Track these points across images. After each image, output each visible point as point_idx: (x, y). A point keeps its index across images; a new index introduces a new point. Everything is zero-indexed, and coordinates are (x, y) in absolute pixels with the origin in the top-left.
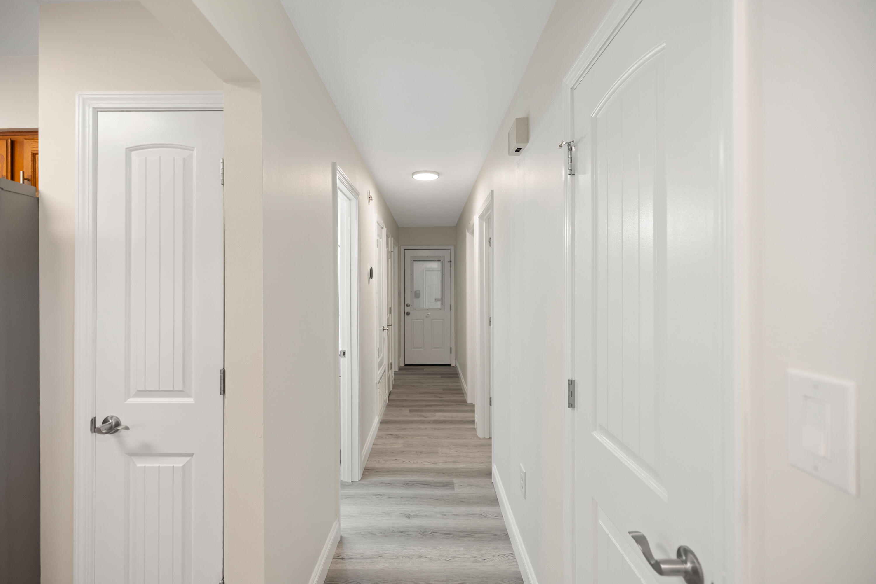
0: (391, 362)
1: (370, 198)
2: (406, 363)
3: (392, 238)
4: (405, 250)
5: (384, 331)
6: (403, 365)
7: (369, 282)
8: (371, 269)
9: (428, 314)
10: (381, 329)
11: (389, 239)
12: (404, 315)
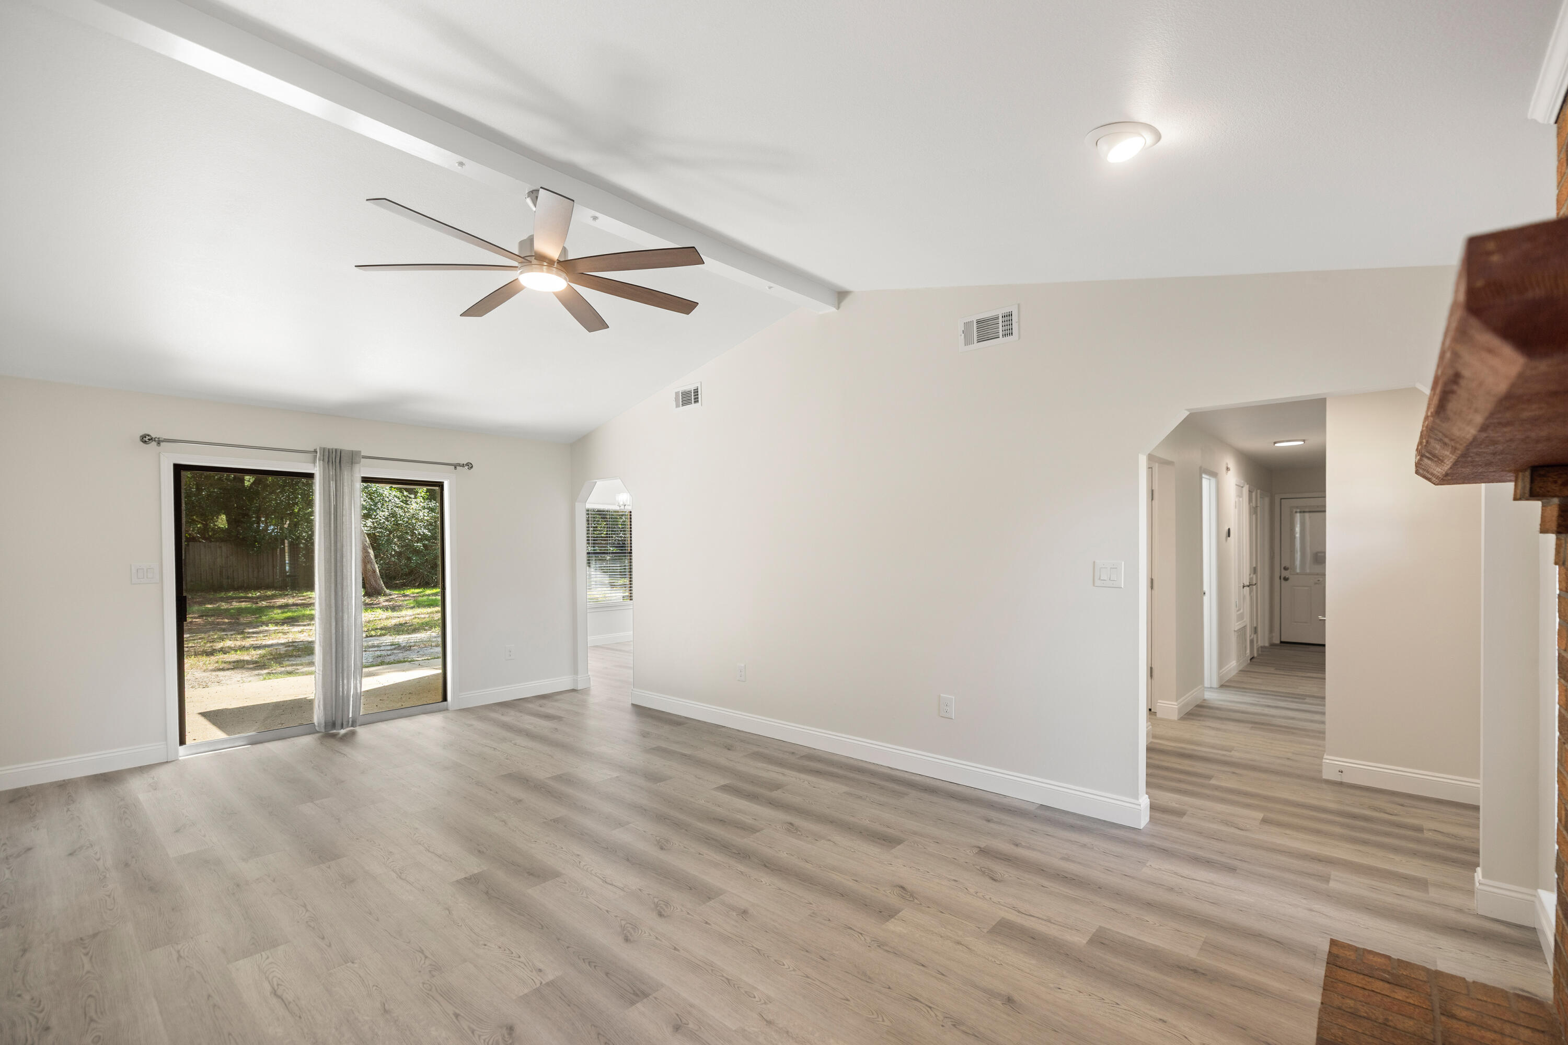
0: (1255, 625)
1: (1228, 469)
2: (1282, 640)
3: (1259, 491)
4: (1282, 500)
5: (1245, 588)
6: (1278, 642)
7: (1226, 540)
8: (1229, 529)
9: (1319, 580)
10: (1240, 587)
11: (1254, 494)
12: (1279, 580)
